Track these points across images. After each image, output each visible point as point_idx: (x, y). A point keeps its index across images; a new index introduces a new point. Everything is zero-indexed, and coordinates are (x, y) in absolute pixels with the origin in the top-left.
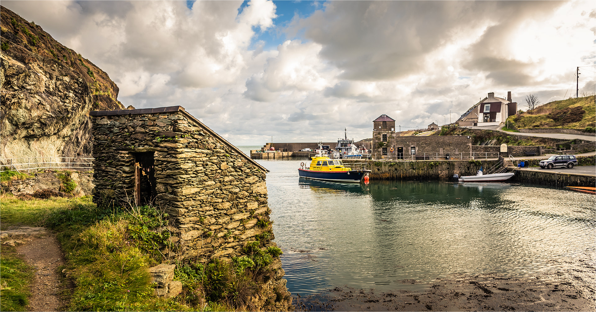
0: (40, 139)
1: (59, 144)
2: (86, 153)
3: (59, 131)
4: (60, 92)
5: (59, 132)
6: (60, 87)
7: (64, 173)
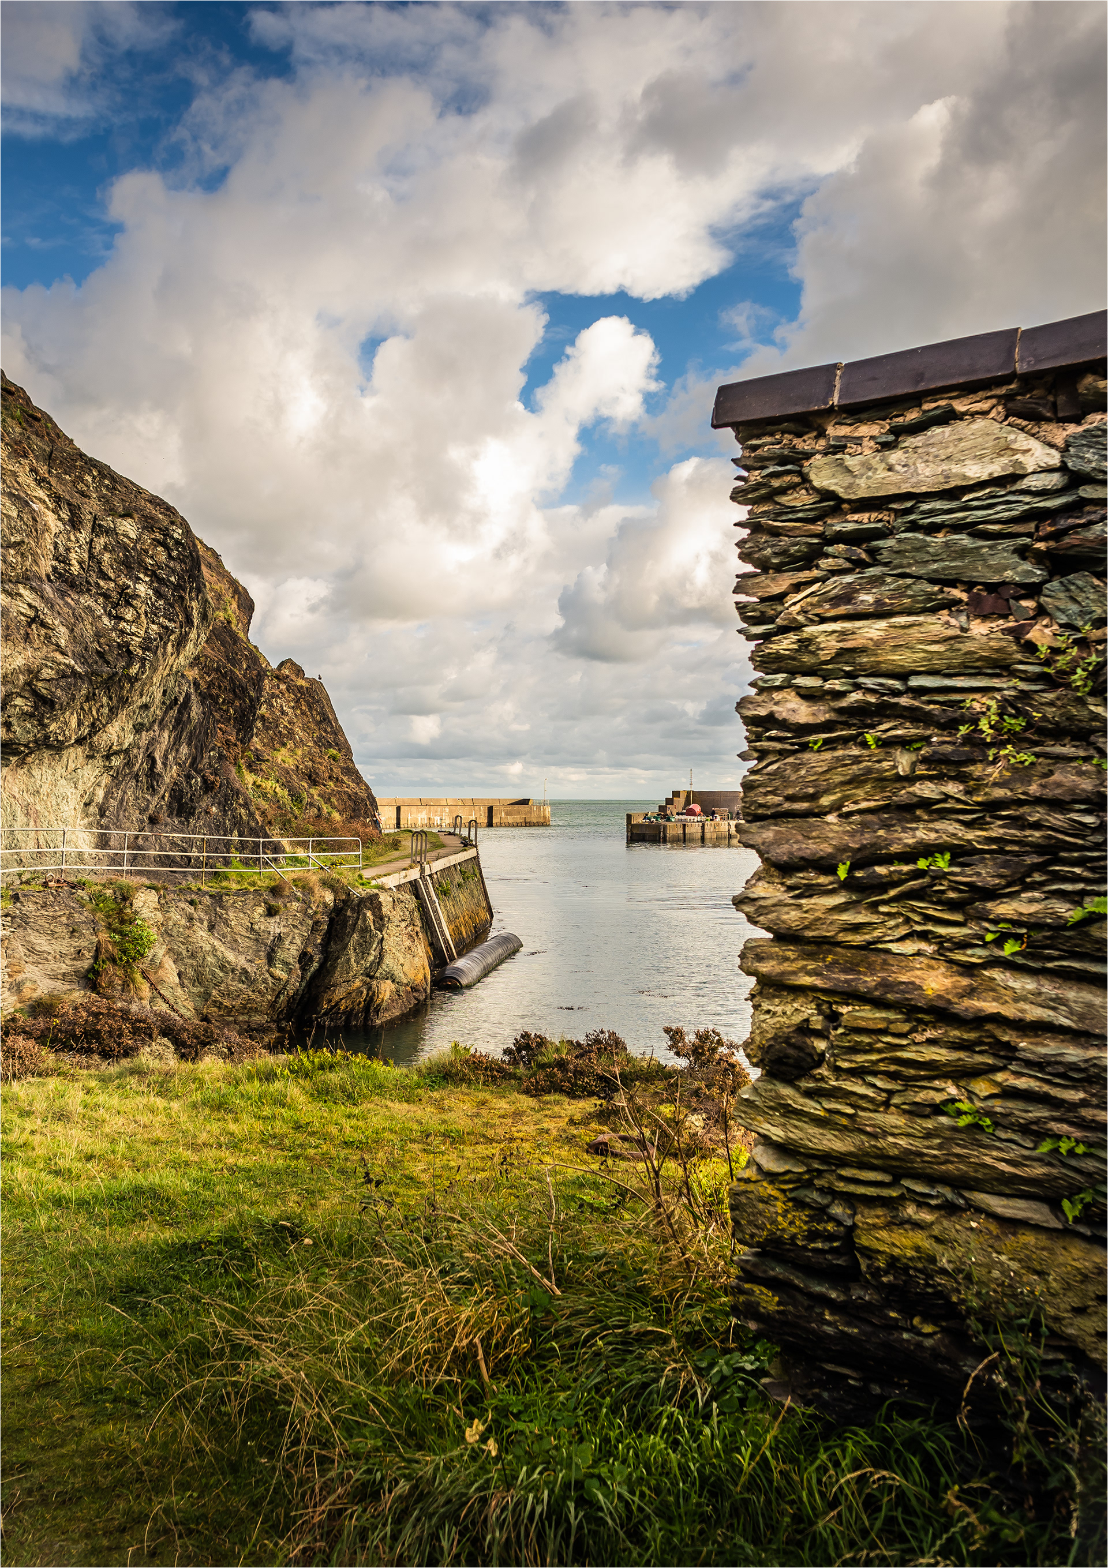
0: (29, 759)
1: (92, 780)
2: (179, 815)
3: (94, 729)
4: (105, 577)
5: (95, 733)
6: (106, 557)
7: (109, 892)
